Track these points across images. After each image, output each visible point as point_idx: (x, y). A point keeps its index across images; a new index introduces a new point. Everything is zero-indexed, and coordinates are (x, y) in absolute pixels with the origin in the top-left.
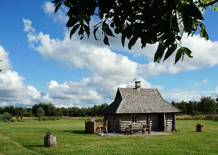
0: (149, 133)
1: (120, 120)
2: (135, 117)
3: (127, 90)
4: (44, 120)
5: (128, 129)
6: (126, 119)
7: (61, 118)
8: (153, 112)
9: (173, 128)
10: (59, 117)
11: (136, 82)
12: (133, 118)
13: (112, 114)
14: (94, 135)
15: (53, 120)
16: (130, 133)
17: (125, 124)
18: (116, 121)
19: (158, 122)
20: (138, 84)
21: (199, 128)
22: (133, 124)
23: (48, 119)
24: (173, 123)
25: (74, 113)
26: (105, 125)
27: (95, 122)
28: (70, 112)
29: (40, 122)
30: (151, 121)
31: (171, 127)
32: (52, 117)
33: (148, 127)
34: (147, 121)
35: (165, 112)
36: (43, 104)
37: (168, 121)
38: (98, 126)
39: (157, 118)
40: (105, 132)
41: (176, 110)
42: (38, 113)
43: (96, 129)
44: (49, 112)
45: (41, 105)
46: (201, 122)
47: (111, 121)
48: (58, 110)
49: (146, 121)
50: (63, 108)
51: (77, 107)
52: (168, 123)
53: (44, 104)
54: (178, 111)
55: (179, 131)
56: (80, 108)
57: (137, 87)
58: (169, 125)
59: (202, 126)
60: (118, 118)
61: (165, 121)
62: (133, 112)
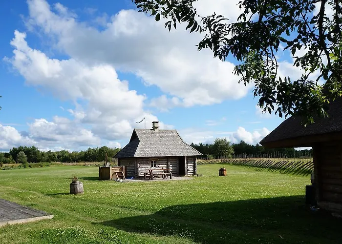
0: (171, 178)
1: (138, 164)
2: (154, 160)
3: (144, 131)
4: (30, 166)
5: (147, 174)
6: (145, 163)
7: (51, 164)
8: (174, 155)
9: (194, 173)
10: (49, 163)
11: (153, 123)
12: (152, 163)
13: (130, 158)
14: (111, 181)
15: (42, 166)
16: (150, 178)
17: (143, 169)
18: (133, 165)
19: (178, 166)
20: (156, 125)
21: (222, 172)
22: (152, 169)
23: (35, 166)
24: (194, 167)
25: (65, 158)
26: (121, 170)
27: (111, 167)
28: (58, 157)
29: (26, 169)
30: (171, 166)
31: (192, 171)
32: (40, 163)
33: (168, 171)
34: (168, 165)
35: (186, 155)
36: (24, 147)
37: (189, 165)
38: (115, 171)
39: (178, 162)
40: (122, 178)
41: (198, 153)
42: (19, 158)
43: (112, 175)
44: (32, 157)
45: (21, 149)
46: (224, 167)
47: (127, 166)
48: (43, 154)
49: (166, 166)
50: (49, 152)
51: (66, 150)
52: (189, 167)
53: (26, 147)
54: (199, 155)
55: (201, 175)
56: (71, 151)
57: (154, 128)
58: (191, 169)
59: (226, 170)
60: (136, 163)
61: (186, 165)
62: (152, 156)
